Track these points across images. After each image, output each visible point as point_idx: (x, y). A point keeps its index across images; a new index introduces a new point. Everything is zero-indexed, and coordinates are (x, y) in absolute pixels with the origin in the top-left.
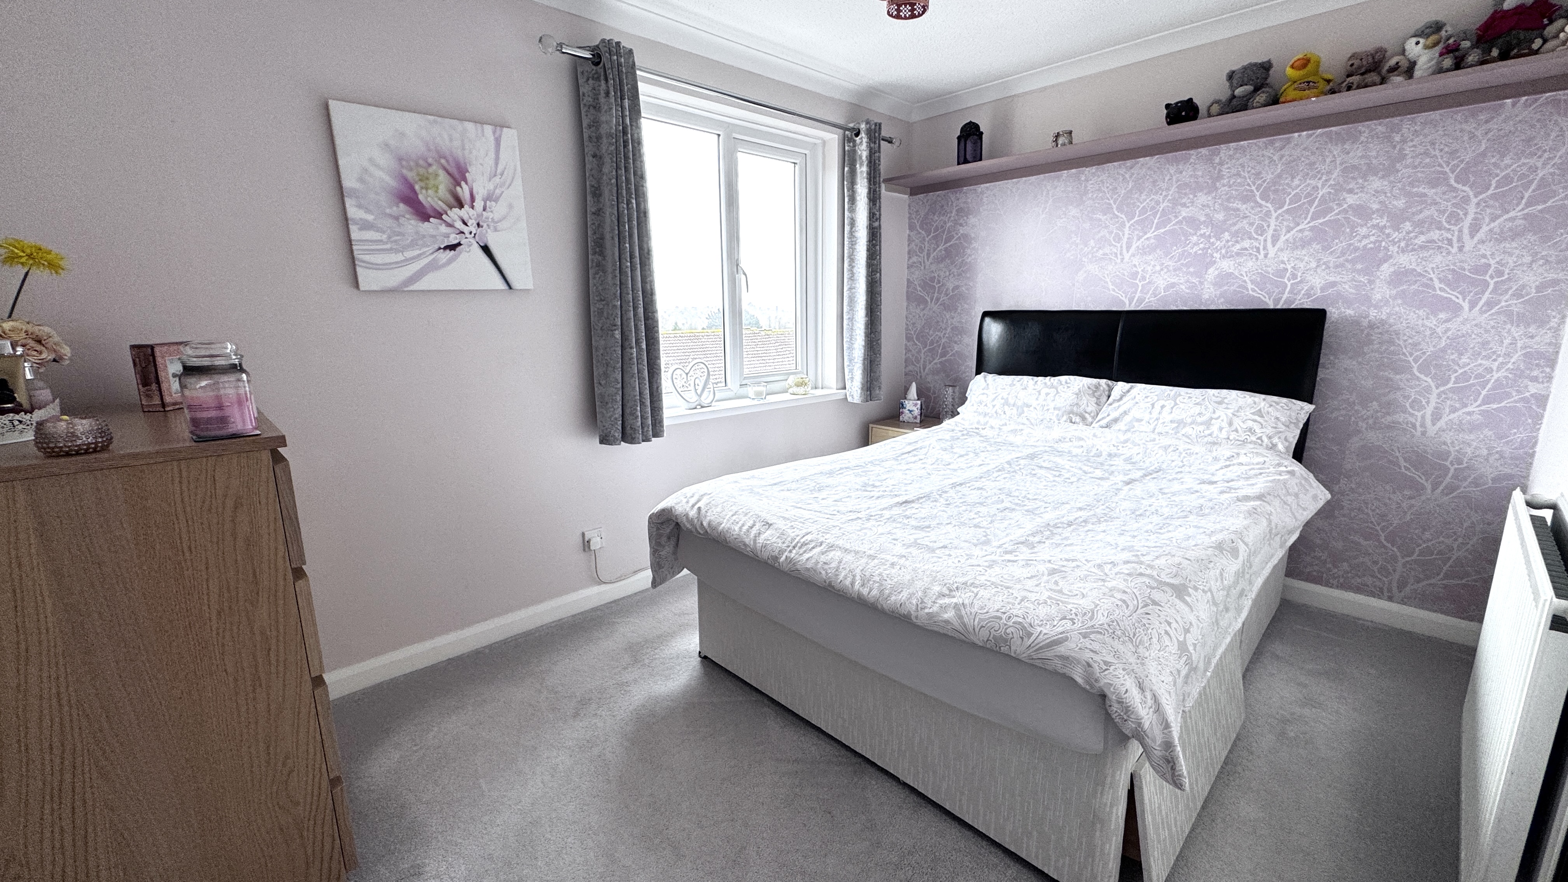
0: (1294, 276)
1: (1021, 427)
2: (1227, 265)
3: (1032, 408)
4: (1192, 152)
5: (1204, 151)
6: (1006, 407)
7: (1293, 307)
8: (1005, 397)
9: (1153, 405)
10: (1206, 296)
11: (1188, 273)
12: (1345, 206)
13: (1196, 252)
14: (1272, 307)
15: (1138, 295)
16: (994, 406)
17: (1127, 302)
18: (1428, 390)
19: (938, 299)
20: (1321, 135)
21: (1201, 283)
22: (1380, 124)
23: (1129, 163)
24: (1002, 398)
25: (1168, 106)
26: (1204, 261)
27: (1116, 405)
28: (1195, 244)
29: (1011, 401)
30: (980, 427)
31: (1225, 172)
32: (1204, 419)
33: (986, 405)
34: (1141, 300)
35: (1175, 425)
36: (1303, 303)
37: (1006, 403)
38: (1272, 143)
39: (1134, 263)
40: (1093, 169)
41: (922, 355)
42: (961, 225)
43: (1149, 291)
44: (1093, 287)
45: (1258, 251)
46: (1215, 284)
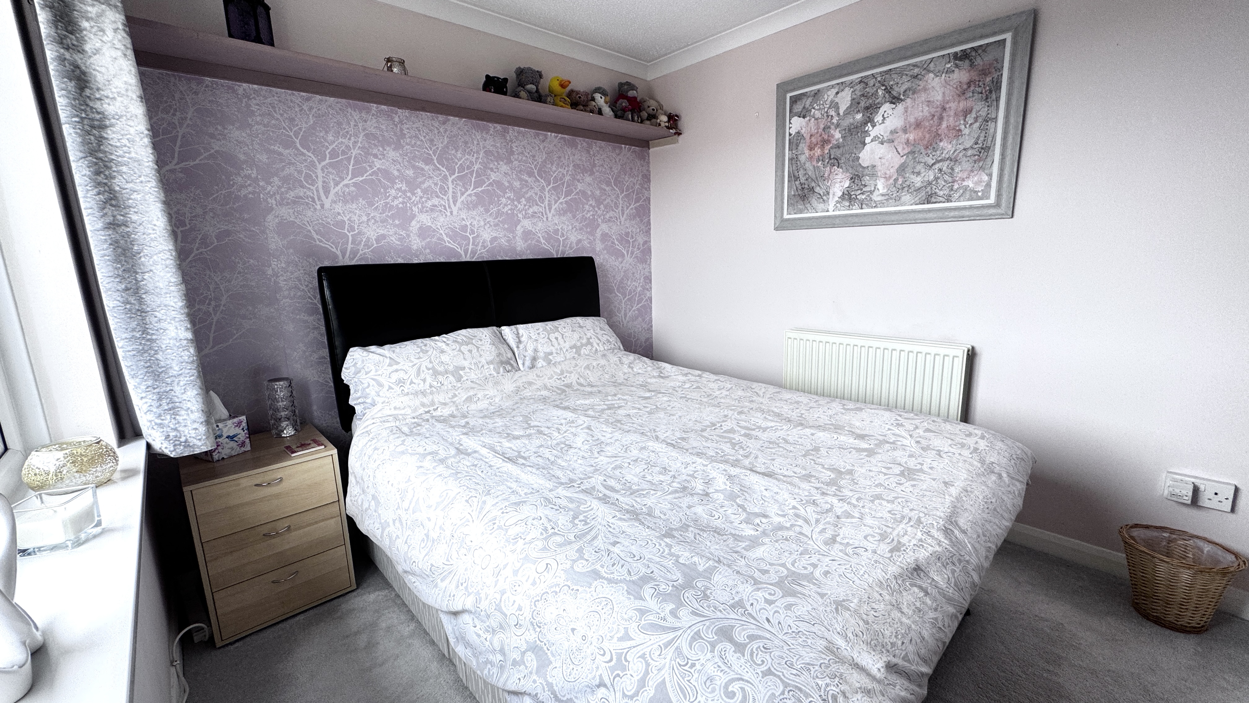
0: (563, 235)
1: (471, 393)
2: (526, 224)
3: (467, 370)
4: (490, 125)
5: (499, 127)
6: (440, 378)
7: (565, 256)
8: (430, 366)
10: (519, 248)
11: (504, 229)
12: (578, 190)
13: (507, 212)
14: (555, 256)
15: (471, 247)
17: (464, 256)
20: (561, 138)
21: (514, 237)
22: (584, 141)
23: (441, 118)
24: (429, 369)
26: (512, 221)
28: (505, 204)
29: (441, 369)
30: (431, 409)
31: (515, 149)
34: (474, 252)
36: (569, 254)
37: (436, 373)
38: (538, 135)
39: (462, 217)
40: (407, 113)
43: (478, 243)
44: (428, 240)
45: (543, 215)
46: (522, 239)
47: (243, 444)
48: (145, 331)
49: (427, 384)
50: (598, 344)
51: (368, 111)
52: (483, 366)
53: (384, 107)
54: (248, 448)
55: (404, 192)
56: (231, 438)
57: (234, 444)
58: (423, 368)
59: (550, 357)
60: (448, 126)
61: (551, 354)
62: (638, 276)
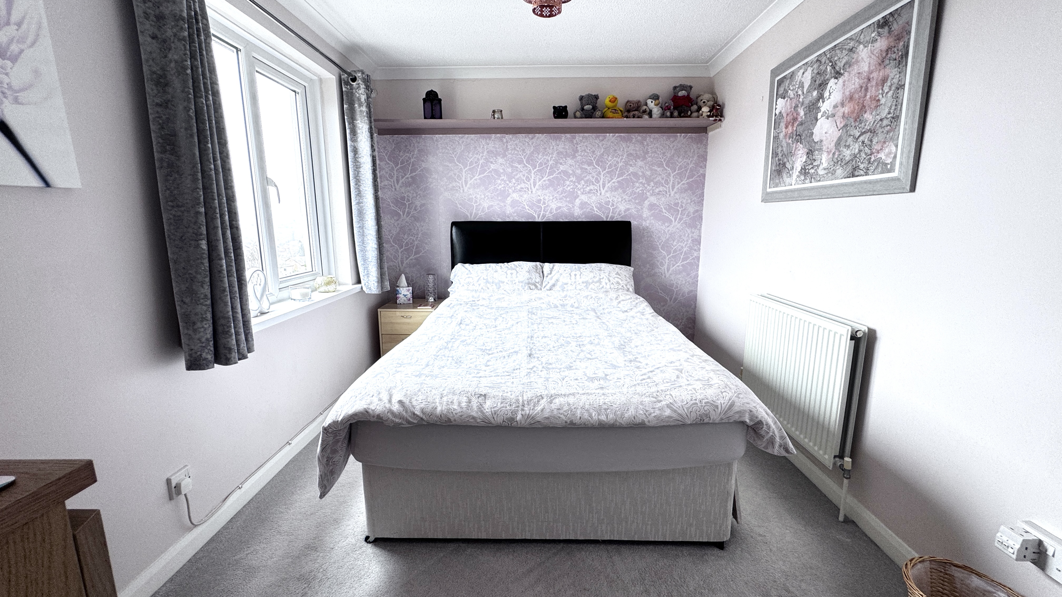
0: (613, 205)
1: (502, 296)
2: (584, 198)
3: (505, 283)
4: (562, 135)
5: (568, 135)
6: (488, 285)
7: (614, 220)
8: (486, 278)
9: (570, 274)
10: (576, 214)
11: (566, 201)
12: (630, 172)
13: (569, 190)
14: (605, 220)
15: (542, 213)
16: (479, 285)
17: (537, 217)
18: (665, 257)
19: (409, 213)
20: (617, 137)
21: (573, 207)
22: (639, 136)
23: (531, 136)
24: (484, 279)
25: (554, 107)
26: (573, 196)
27: (550, 276)
28: (569, 185)
29: (491, 280)
30: (476, 300)
31: (579, 148)
32: (597, 279)
33: (473, 285)
34: (544, 216)
35: (585, 284)
36: (617, 218)
37: (487, 282)
38: (598, 137)
39: (538, 194)
40: (511, 136)
41: (400, 254)
42: (423, 161)
43: (547, 210)
44: (516, 208)
45: (597, 191)
46: (579, 208)
47: (409, 300)
48: (363, 243)
49: (481, 287)
50: (606, 284)
51: (490, 138)
52: (515, 283)
53: (498, 135)
54: (411, 302)
55: (505, 181)
56: (405, 296)
57: (405, 298)
58: (482, 278)
59: (565, 286)
60: (534, 140)
61: (566, 284)
62: (685, 239)
